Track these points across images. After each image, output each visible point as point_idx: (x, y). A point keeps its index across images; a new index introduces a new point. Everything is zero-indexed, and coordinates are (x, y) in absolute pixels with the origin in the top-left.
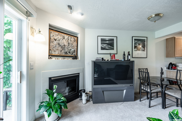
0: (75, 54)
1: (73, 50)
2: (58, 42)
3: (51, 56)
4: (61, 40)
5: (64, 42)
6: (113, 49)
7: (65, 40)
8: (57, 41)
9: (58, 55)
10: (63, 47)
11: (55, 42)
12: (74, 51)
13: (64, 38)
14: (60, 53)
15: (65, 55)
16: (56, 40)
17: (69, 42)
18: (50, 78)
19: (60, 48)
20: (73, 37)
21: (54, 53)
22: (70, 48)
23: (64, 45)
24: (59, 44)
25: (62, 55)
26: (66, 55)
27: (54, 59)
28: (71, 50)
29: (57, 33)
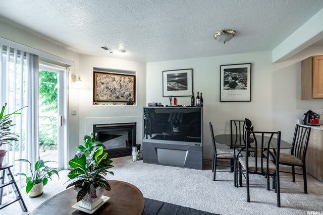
0: (132, 98)
1: (127, 93)
2: (106, 85)
3: (96, 101)
4: (109, 83)
5: (115, 85)
6: (186, 89)
7: (115, 83)
8: (104, 85)
9: (107, 100)
10: (113, 91)
11: (103, 86)
12: (130, 94)
13: (114, 80)
14: (109, 98)
15: (116, 100)
16: (103, 84)
17: (122, 83)
18: (94, 126)
19: (109, 93)
20: (127, 77)
21: (101, 99)
22: (124, 91)
23: (115, 89)
24: (107, 88)
25: (112, 100)
26: (118, 100)
27: (101, 105)
28: (124, 93)
29: (104, 76)
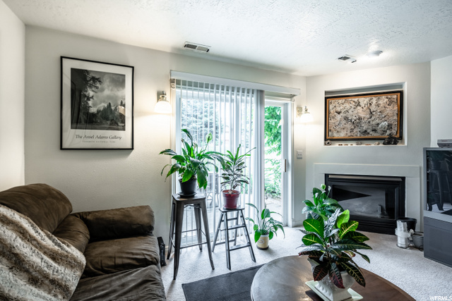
0: (394, 131)
1: (385, 124)
2: (345, 115)
3: (328, 140)
4: (350, 111)
5: (361, 112)
7: (359, 110)
8: (341, 114)
9: (347, 137)
10: (357, 123)
11: (339, 117)
12: (390, 127)
13: (359, 104)
14: (349, 134)
15: (363, 137)
16: (339, 113)
17: (373, 108)
18: (326, 175)
19: (349, 126)
20: (384, 97)
21: (336, 136)
22: (377, 121)
23: (360, 119)
24: (346, 118)
25: (355, 137)
26: (366, 136)
27: (336, 145)
28: (378, 124)
29: (341, 101)
